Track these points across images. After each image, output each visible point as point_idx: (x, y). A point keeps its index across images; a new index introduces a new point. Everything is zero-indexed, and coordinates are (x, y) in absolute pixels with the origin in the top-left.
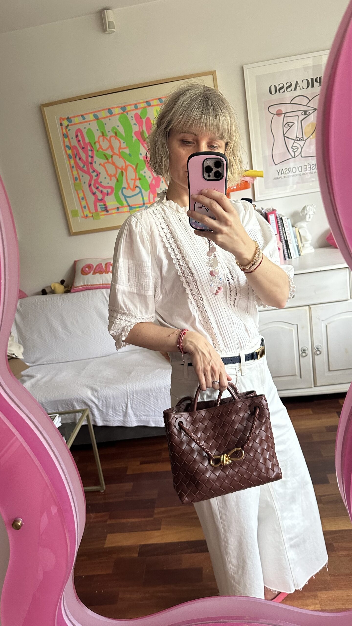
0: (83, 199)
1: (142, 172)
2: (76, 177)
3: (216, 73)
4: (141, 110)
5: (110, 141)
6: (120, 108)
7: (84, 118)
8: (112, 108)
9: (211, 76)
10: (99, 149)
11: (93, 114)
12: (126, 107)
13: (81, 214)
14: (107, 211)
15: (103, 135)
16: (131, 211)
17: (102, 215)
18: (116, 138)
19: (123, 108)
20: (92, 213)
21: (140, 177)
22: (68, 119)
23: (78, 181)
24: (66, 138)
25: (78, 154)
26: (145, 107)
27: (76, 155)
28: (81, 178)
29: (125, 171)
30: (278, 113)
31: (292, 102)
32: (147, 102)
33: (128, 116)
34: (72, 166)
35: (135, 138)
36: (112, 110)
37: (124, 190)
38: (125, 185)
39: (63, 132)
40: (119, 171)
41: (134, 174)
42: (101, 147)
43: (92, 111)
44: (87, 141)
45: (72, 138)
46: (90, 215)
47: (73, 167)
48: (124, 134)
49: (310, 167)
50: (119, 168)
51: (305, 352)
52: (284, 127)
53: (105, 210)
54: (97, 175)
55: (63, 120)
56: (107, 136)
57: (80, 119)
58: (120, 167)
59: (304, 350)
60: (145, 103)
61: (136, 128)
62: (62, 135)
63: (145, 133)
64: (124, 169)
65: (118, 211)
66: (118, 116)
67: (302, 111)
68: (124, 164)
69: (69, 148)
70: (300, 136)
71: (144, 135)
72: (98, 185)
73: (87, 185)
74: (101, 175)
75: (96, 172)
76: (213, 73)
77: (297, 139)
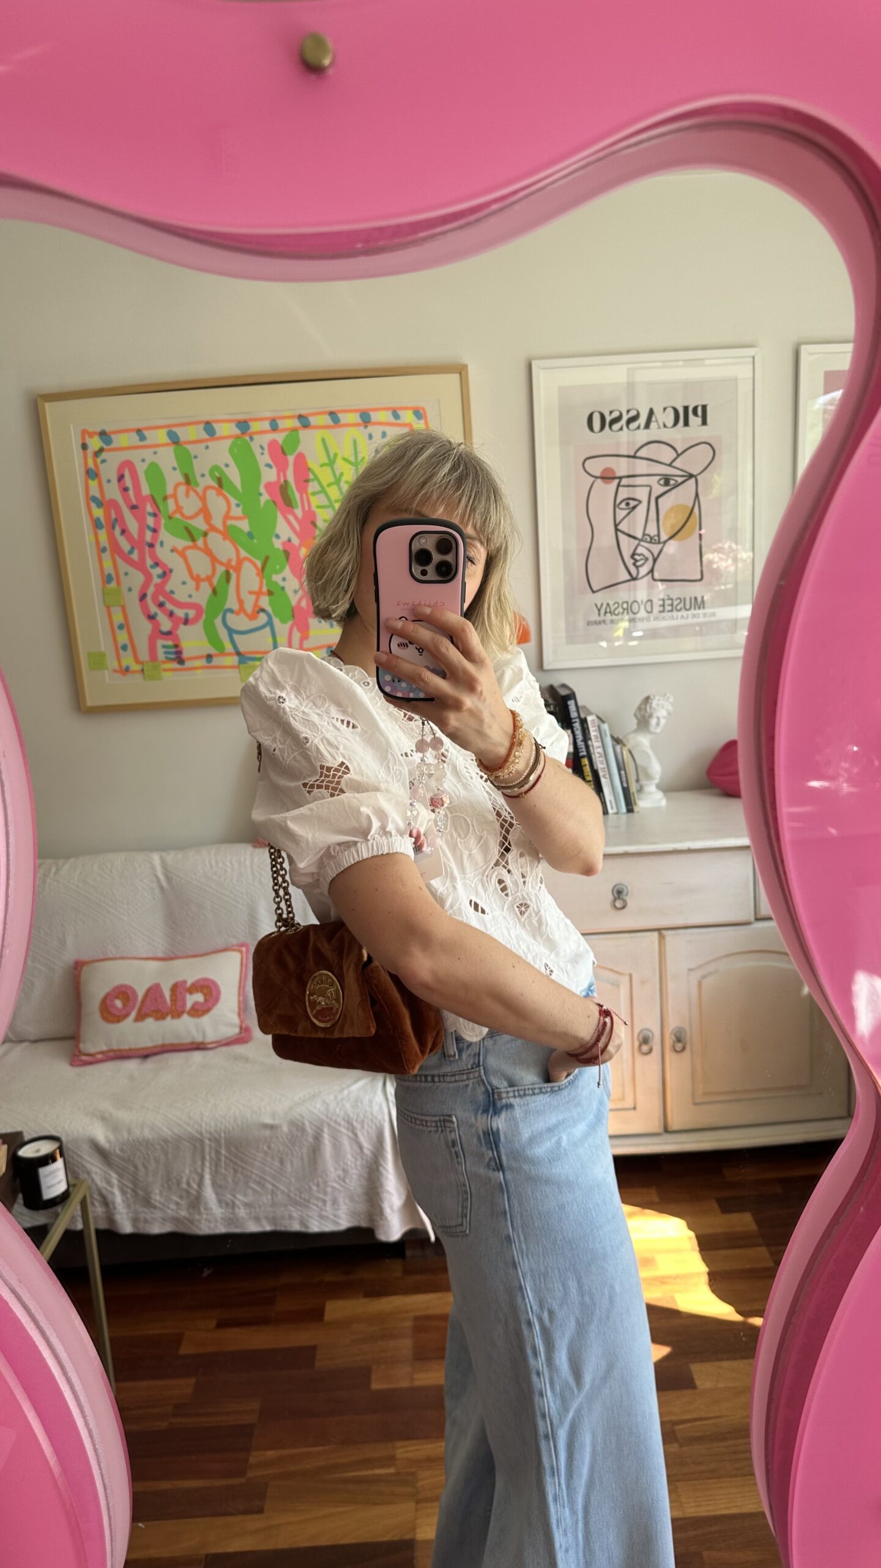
0: (121, 627)
1: (277, 578)
2: (109, 576)
3: (467, 370)
4: (284, 434)
5: (203, 499)
6: (233, 425)
7: (143, 438)
8: (217, 421)
9: (456, 377)
10: (174, 512)
11: (167, 429)
12: (251, 424)
13: (112, 663)
14: (181, 661)
15: (188, 480)
16: (241, 666)
17: (166, 670)
18: (219, 493)
19: (243, 425)
20: (141, 663)
21: (272, 589)
22: (103, 434)
23: (113, 585)
24: (93, 479)
25: (120, 519)
26: (295, 430)
27: (115, 522)
28: (122, 577)
29: (235, 571)
30: (605, 476)
31: (638, 454)
32: (300, 417)
33: (251, 443)
34: (102, 546)
35: (265, 497)
36: (215, 425)
37: (229, 615)
38: (232, 603)
39: (86, 464)
40: (221, 570)
41: (257, 579)
42: (179, 509)
43: (165, 422)
44: (146, 490)
45: (109, 481)
46: (135, 667)
47: (104, 550)
48: (238, 485)
49: (672, 605)
50: (221, 563)
51: (646, 1045)
52: (617, 510)
53: (177, 657)
54: (165, 573)
55: (91, 435)
56: (198, 485)
57: (134, 439)
58: (224, 560)
59: (644, 1038)
60: (296, 420)
61: (270, 475)
62: (83, 472)
63: (292, 490)
64: (232, 567)
65: (210, 665)
66: (229, 442)
67: (659, 477)
68: (233, 556)
69: (100, 504)
70: (652, 530)
71: (290, 493)
72: (163, 599)
73: (135, 595)
74: (173, 574)
75: (162, 568)
76: (461, 370)
77: (645, 538)
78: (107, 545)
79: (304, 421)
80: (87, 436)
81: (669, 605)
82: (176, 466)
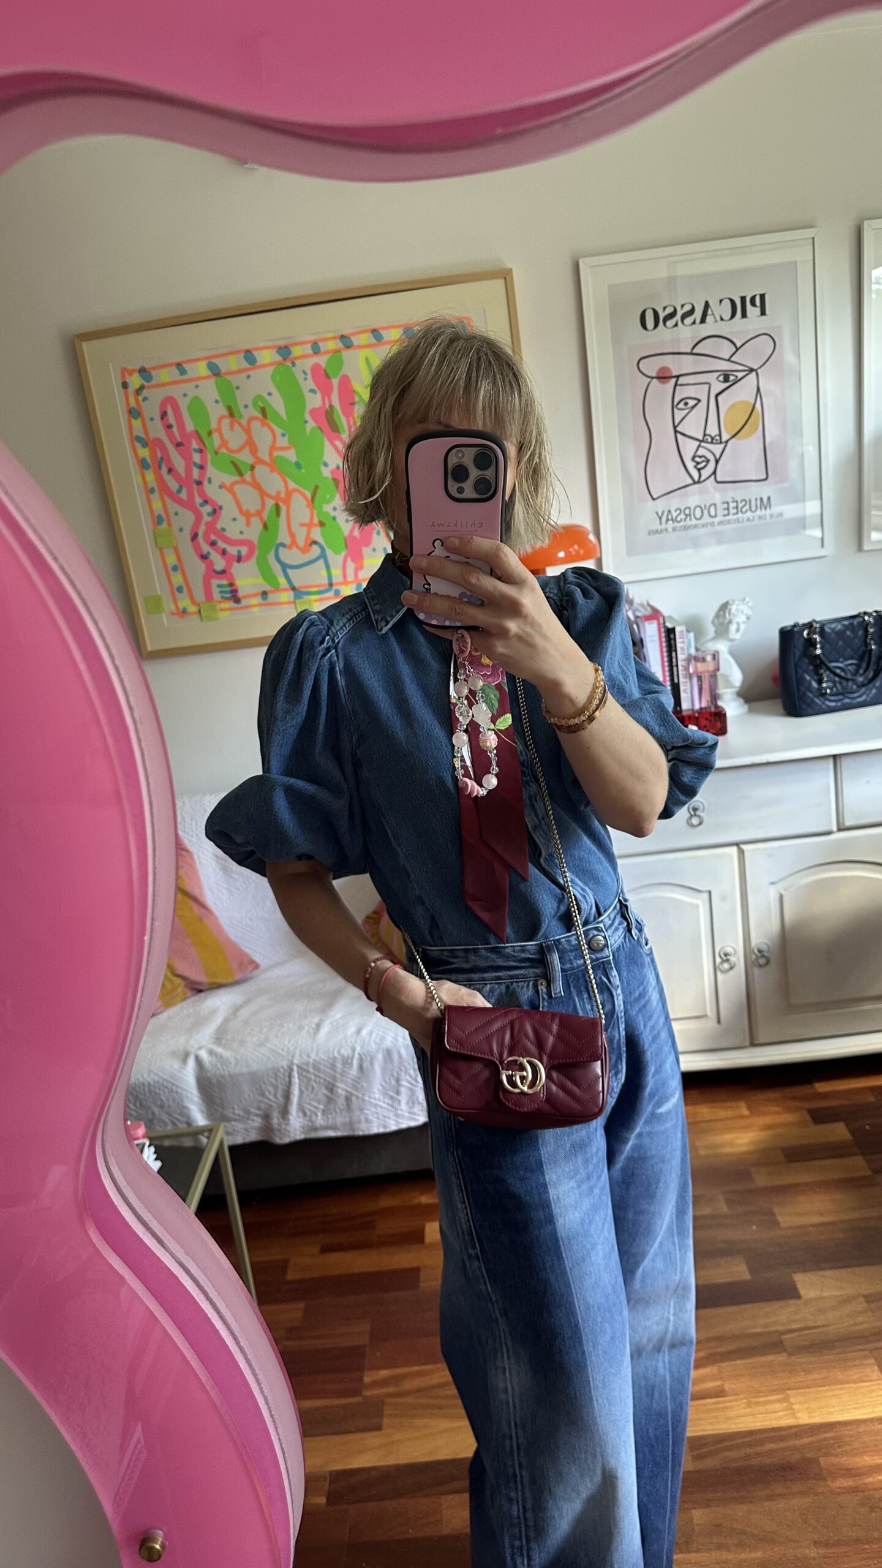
0: (175, 568)
1: (327, 508)
2: (160, 516)
3: (512, 276)
4: (327, 357)
5: (248, 431)
6: (275, 350)
7: (183, 372)
8: (257, 349)
9: (499, 282)
10: (220, 447)
11: (207, 361)
12: (291, 348)
13: (169, 606)
14: (237, 600)
15: (231, 415)
16: (297, 601)
17: (222, 610)
18: (264, 424)
19: (284, 351)
20: (198, 605)
21: (323, 520)
22: (142, 371)
23: (164, 525)
24: (136, 418)
25: (166, 457)
26: (338, 351)
27: (161, 462)
28: (173, 518)
29: (284, 504)
30: (660, 375)
31: (695, 351)
32: (342, 337)
33: (293, 369)
34: (150, 487)
35: (311, 424)
36: (255, 353)
37: (281, 549)
38: (283, 537)
39: (128, 403)
40: (270, 503)
41: (308, 511)
42: (224, 443)
43: (205, 354)
44: (190, 426)
46: (193, 609)
47: (152, 491)
48: (283, 414)
49: (737, 508)
50: (269, 496)
51: (728, 961)
52: (675, 410)
53: (233, 597)
54: (215, 511)
55: (131, 372)
56: (241, 417)
57: (175, 373)
58: (273, 494)
59: (726, 955)
60: (338, 341)
61: (315, 401)
62: (126, 414)
63: (338, 414)
64: (281, 499)
65: (267, 601)
66: (271, 369)
67: (719, 373)
68: (283, 490)
69: (145, 444)
70: (713, 430)
71: (336, 417)
72: (215, 536)
73: (187, 535)
74: (223, 511)
75: (211, 505)
76: (506, 275)
77: (705, 439)
78: (156, 487)
79: (346, 341)
80: (126, 374)
81: (734, 508)
82: (218, 398)
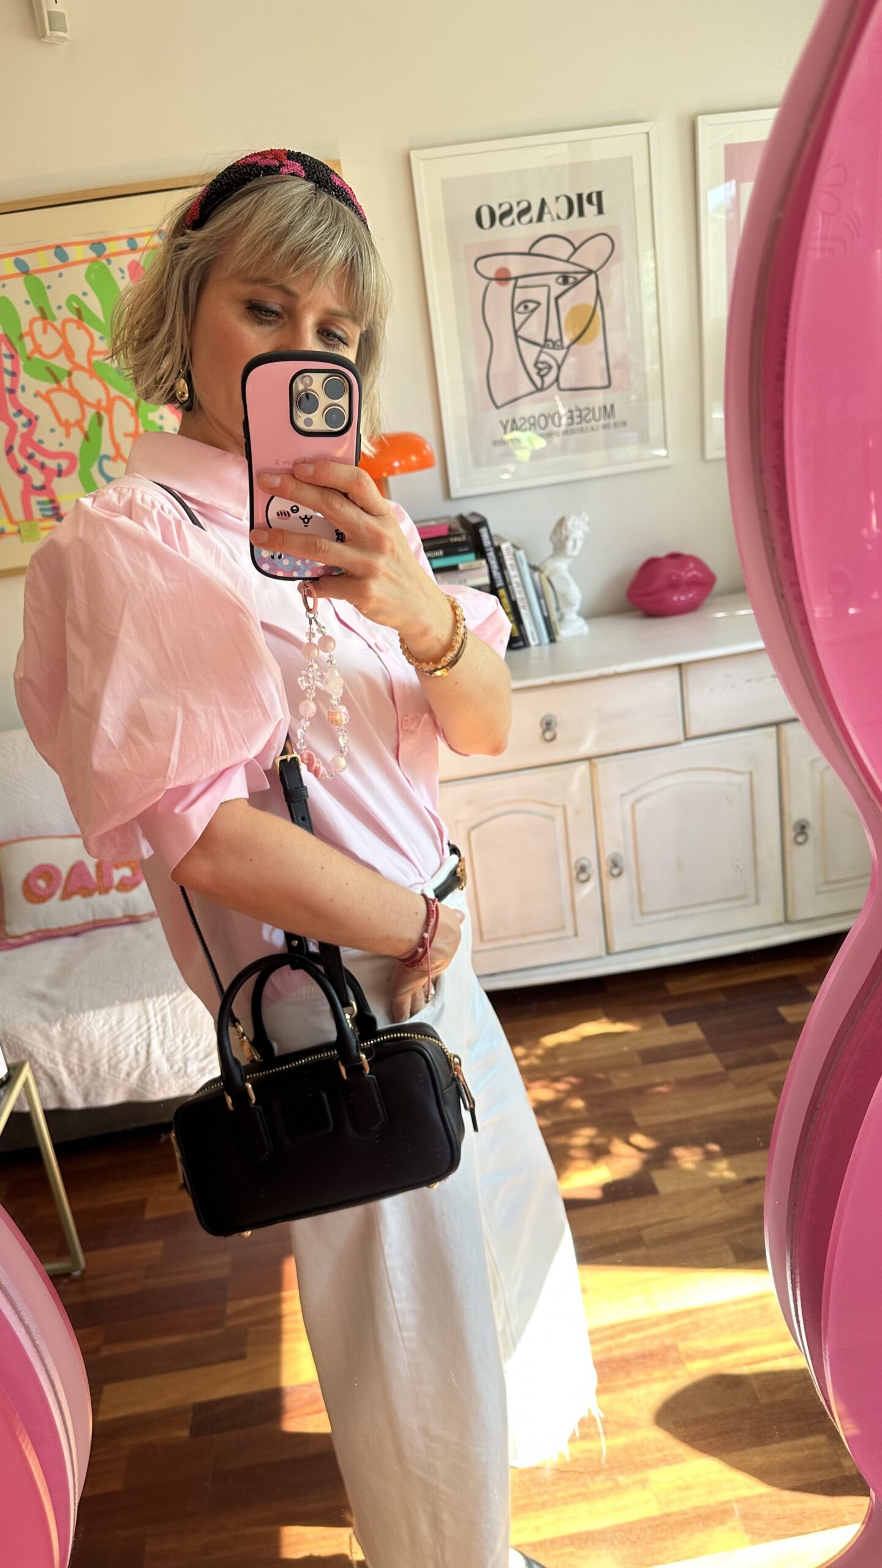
1: (153, 417)
4: (144, 254)
5: (62, 334)
6: (87, 247)
8: (68, 244)
10: (33, 352)
11: (13, 258)
12: (106, 244)
15: (44, 315)
17: (43, 529)
18: (80, 326)
19: (98, 246)
20: (17, 523)
29: (106, 413)
30: (500, 276)
31: (533, 251)
33: (110, 267)
36: (66, 249)
37: (105, 462)
38: (107, 448)
40: (90, 412)
41: (132, 420)
42: (38, 348)
43: (11, 250)
46: (11, 528)
48: (101, 316)
49: (581, 416)
50: (91, 405)
51: (583, 875)
52: (516, 315)
53: (55, 514)
54: (30, 421)
56: (55, 319)
58: (94, 402)
59: (581, 866)
64: (103, 408)
66: (84, 268)
67: (556, 276)
68: (104, 397)
70: (553, 334)
72: (32, 448)
74: (39, 422)
75: (27, 415)
77: (547, 343)
81: (578, 417)
82: (29, 299)
